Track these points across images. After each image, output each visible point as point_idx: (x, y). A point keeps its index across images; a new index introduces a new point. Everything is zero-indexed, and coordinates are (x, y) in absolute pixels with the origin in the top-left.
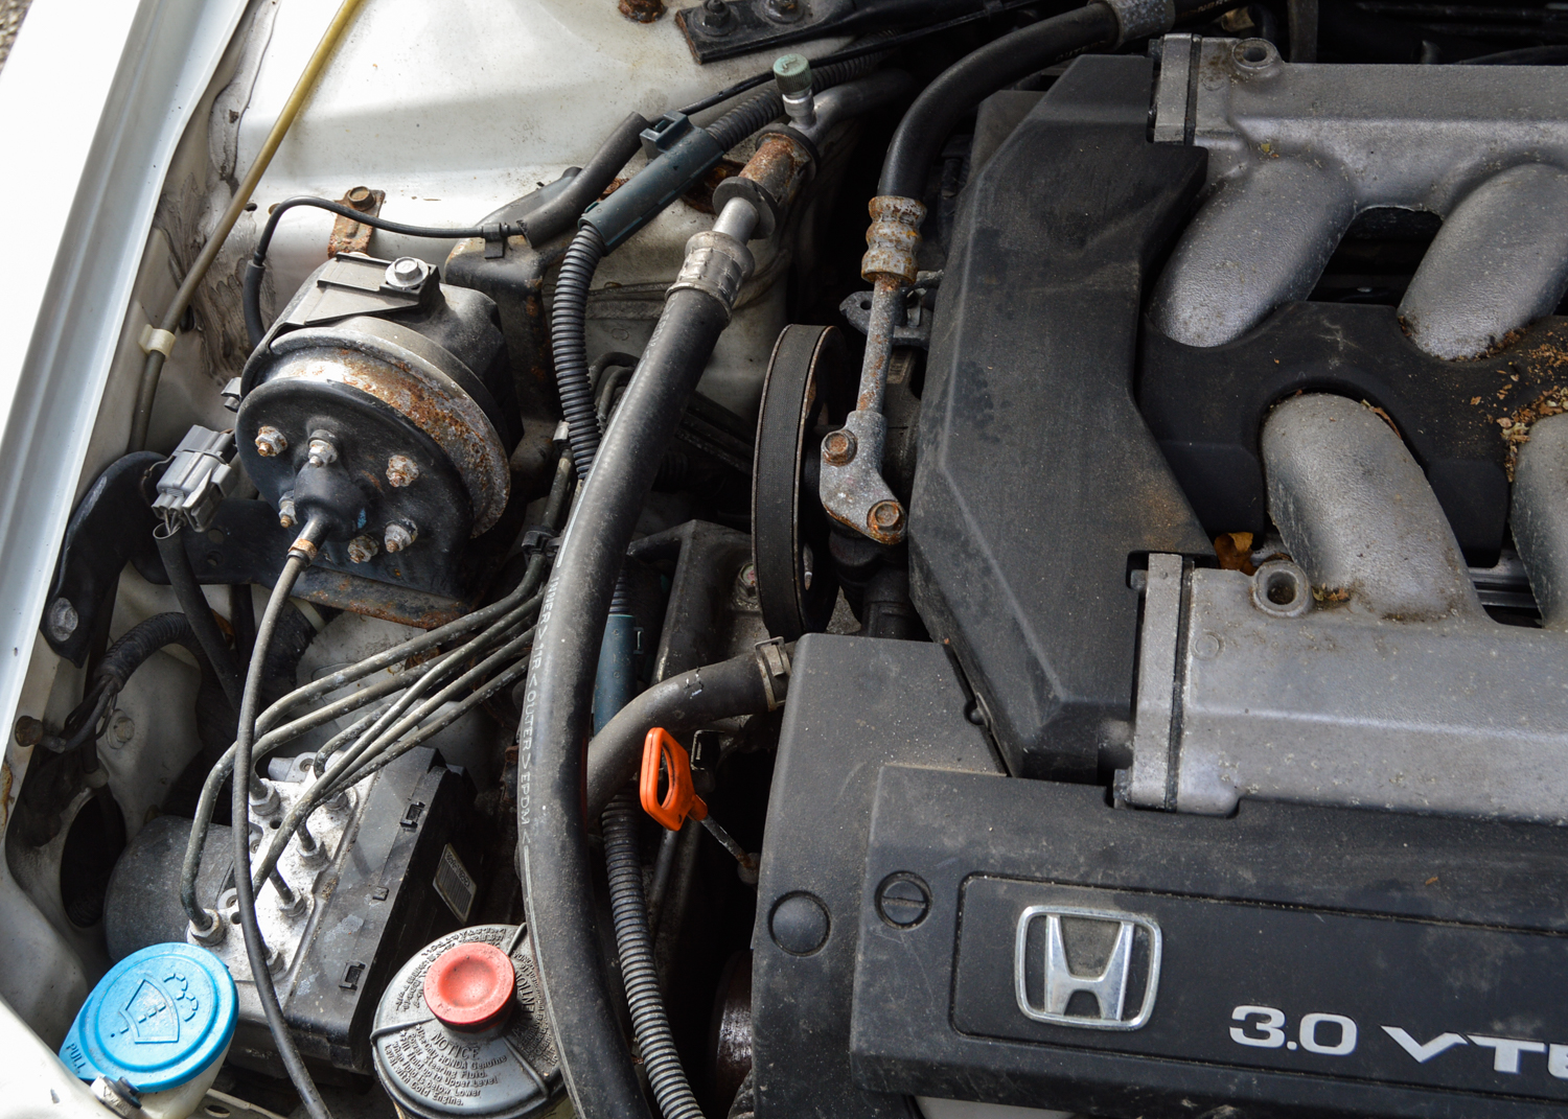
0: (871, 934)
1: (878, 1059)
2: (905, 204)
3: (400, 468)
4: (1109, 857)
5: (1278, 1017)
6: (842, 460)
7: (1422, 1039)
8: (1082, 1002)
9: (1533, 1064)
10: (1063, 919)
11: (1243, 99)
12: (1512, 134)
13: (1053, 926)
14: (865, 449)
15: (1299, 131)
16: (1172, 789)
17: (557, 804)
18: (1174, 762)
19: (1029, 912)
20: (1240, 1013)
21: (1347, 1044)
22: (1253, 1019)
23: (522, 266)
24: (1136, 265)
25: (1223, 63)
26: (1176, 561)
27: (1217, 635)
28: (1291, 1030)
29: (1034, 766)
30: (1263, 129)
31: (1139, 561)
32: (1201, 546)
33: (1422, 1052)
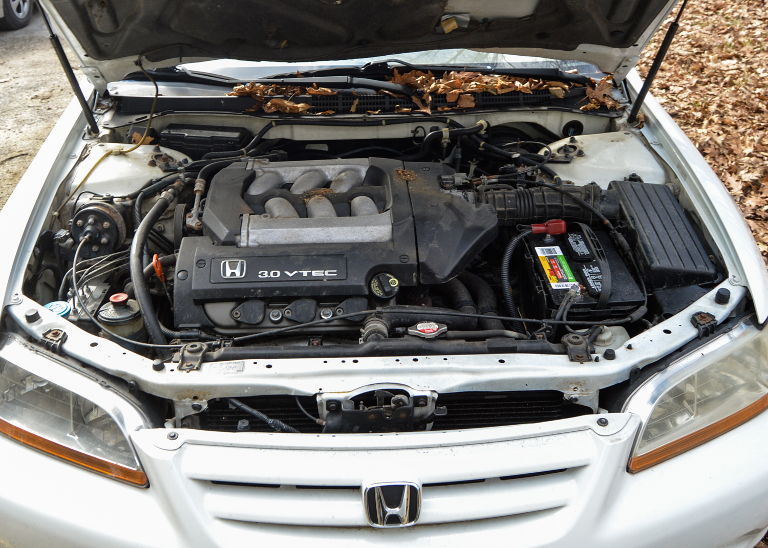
0: (196, 270)
1: (197, 290)
2: (202, 180)
3: (106, 224)
4: (237, 253)
5: (266, 272)
6: (190, 217)
7: (291, 273)
8: (233, 274)
9: (309, 274)
10: (229, 262)
11: (262, 166)
12: (308, 168)
13: (227, 263)
14: (194, 215)
15: (272, 169)
16: (248, 244)
17: (138, 258)
18: (248, 239)
19: (223, 262)
20: (260, 273)
21: (279, 275)
22: (262, 273)
23: (129, 202)
24: (242, 183)
25: (259, 162)
26: (248, 215)
27: (255, 222)
28: (269, 274)
29: (225, 243)
30: (266, 169)
31: (242, 215)
32: (253, 213)
33: (291, 275)
